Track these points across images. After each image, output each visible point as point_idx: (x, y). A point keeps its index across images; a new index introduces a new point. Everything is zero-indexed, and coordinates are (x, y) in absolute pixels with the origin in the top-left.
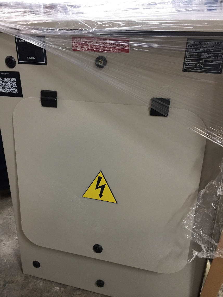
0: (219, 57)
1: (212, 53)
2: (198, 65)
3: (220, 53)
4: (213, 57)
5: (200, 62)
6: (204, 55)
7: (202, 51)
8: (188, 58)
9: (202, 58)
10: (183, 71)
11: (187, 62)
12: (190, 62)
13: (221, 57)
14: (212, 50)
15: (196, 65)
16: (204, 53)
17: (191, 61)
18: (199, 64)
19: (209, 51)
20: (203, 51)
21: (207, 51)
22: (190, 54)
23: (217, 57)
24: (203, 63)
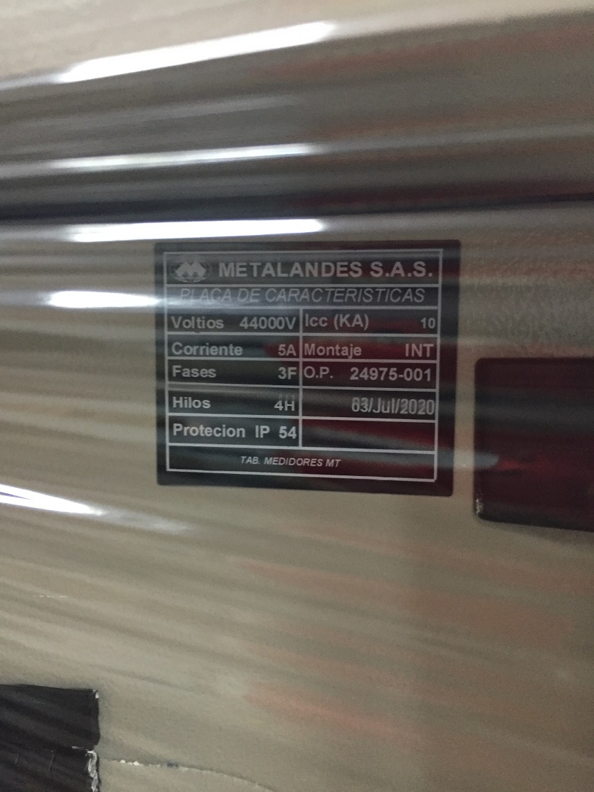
0: (413, 366)
1: (356, 343)
2: (263, 430)
3: (417, 342)
4: (370, 366)
5: (277, 412)
6: (301, 360)
7: (276, 330)
8: (180, 377)
9: (286, 382)
10: (164, 477)
11: (178, 409)
12: (202, 410)
13: (424, 367)
14: (350, 320)
15: (250, 433)
16: (295, 341)
17: (207, 404)
18: (274, 424)
19: (330, 328)
20: (286, 329)
21: (319, 329)
22: (193, 350)
23: (400, 369)
24: (300, 417)
